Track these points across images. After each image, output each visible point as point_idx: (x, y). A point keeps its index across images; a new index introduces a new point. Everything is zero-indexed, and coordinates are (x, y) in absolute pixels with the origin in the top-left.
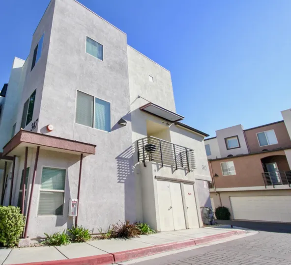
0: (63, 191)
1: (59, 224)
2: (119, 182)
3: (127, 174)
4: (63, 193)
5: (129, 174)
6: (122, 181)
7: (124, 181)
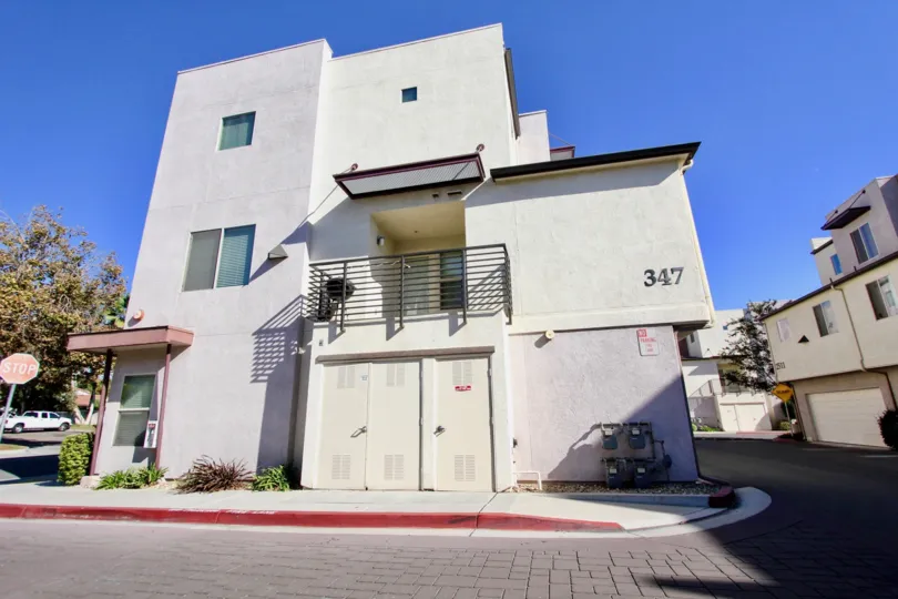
0: (147, 409)
1: (137, 459)
2: (255, 381)
3: (277, 362)
4: (148, 412)
5: (282, 360)
6: (260, 378)
7: (266, 378)
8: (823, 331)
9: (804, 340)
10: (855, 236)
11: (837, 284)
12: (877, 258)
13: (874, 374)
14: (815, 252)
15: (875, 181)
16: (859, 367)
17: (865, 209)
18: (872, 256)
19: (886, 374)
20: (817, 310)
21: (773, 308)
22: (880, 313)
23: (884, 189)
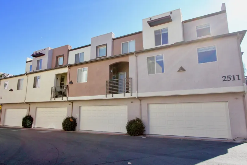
8: (18, 88)
9: (11, 90)
10: (38, 61)
11: (27, 74)
12: (41, 70)
13: (27, 104)
14: (27, 62)
15: (48, 48)
16: (23, 101)
17: (43, 55)
18: (40, 69)
19: (30, 105)
20: (19, 81)
21: (7, 76)
22: (34, 87)
23: (50, 51)
